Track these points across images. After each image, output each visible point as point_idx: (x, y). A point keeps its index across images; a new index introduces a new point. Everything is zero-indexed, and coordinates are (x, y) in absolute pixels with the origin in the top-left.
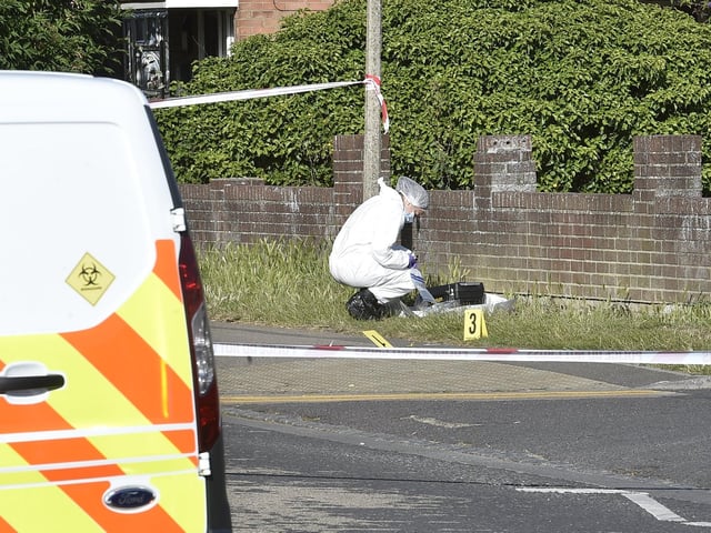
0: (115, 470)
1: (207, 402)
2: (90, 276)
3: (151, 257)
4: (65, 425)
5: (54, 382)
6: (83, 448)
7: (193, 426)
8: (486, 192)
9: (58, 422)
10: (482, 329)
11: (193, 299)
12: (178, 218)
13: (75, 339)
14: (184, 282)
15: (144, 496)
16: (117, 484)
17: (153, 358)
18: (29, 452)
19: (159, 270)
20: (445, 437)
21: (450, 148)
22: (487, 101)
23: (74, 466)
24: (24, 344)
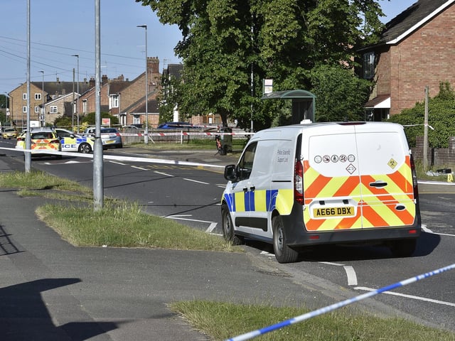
0: (397, 202)
1: (416, 189)
2: (392, 163)
3: (405, 160)
4: (387, 193)
5: (385, 184)
6: (391, 198)
7: (413, 194)
8: (451, 149)
9: (386, 192)
10: (452, 179)
11: (413, 168)
12: (410, 152)
13: (390, 176)
14: (411, 164)
15: (403, 207)
16: (398, 205)
17: (404, 179)
18: (380, 198)
19: (406, 162)
20: (446, 201)
21: (440, 139)
22: (448, 129)
23: (389, 201)
24: (379, 177)
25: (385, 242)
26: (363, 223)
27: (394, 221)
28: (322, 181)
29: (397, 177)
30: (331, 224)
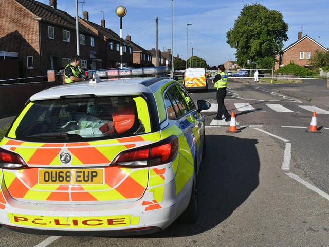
5: (200, 79)
7: (205, 81)
15: (203, 83)
17: (204, 78)
18: (199, 82)
23: (201, 82)
24: (199, 77)
25: (202, 89)
26: (195, 86)
27: (201, 86)
28: (188, 78)
29: (202, 78)
30: (190, 86)
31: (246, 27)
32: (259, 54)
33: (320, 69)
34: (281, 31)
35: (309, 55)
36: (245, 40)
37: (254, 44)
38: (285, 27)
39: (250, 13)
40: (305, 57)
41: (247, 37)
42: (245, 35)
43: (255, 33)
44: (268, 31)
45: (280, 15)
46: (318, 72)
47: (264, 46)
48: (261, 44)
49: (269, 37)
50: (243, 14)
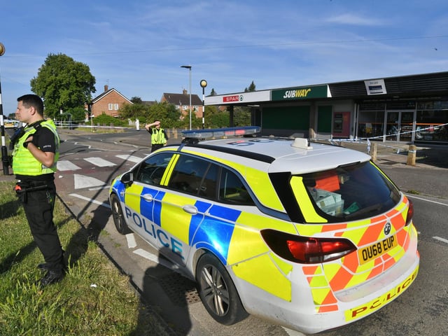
31: (53, 77)
32: (69, 104)
33: (129, 119)
34: (89, 83)
35: (116, 107)
36: (53, 89)
37: (64, 95)
38: (93, 80)
39: (56, 63)
40: (113, 108)
41: (55, 87)
42: (53, 84)
43: (64, 83)
44: (77, 81)
45: (88, 67)
46: (127, 122)
47: (73, 97)
48: (70, 95)
49: (78, 89)
50: (48, 63)
